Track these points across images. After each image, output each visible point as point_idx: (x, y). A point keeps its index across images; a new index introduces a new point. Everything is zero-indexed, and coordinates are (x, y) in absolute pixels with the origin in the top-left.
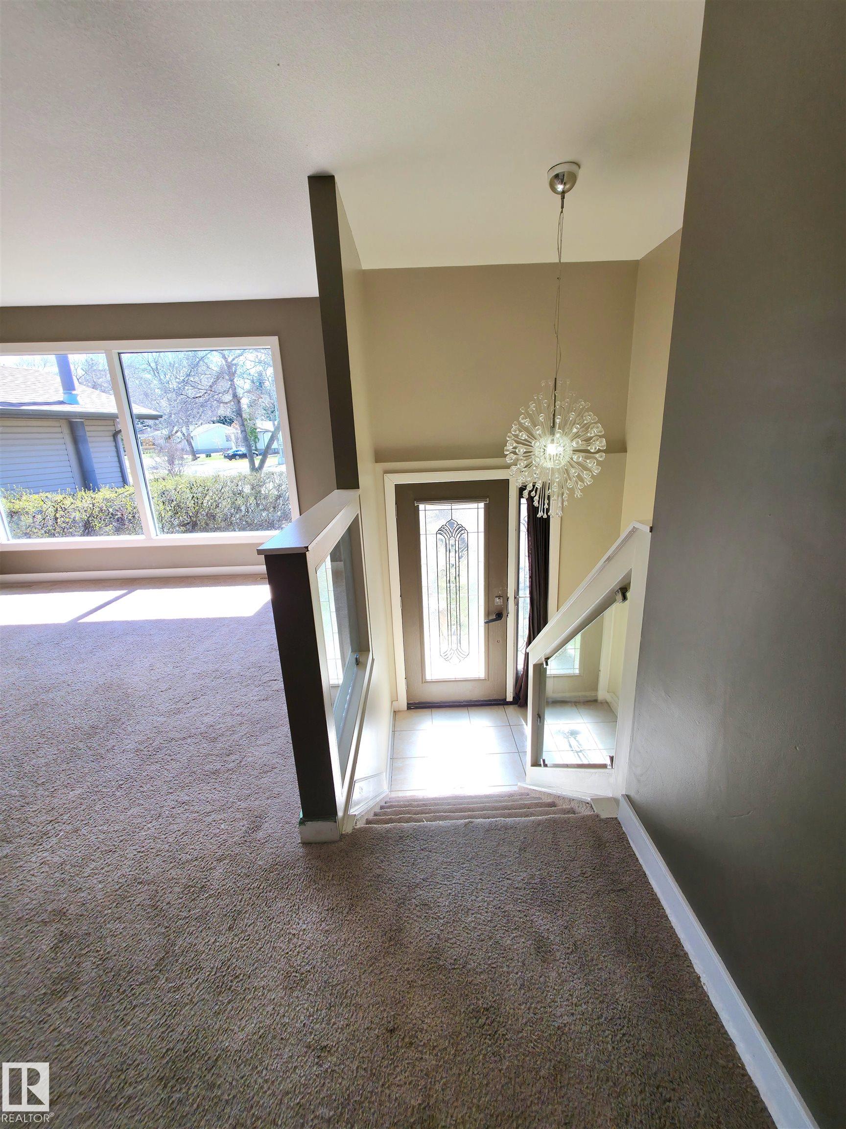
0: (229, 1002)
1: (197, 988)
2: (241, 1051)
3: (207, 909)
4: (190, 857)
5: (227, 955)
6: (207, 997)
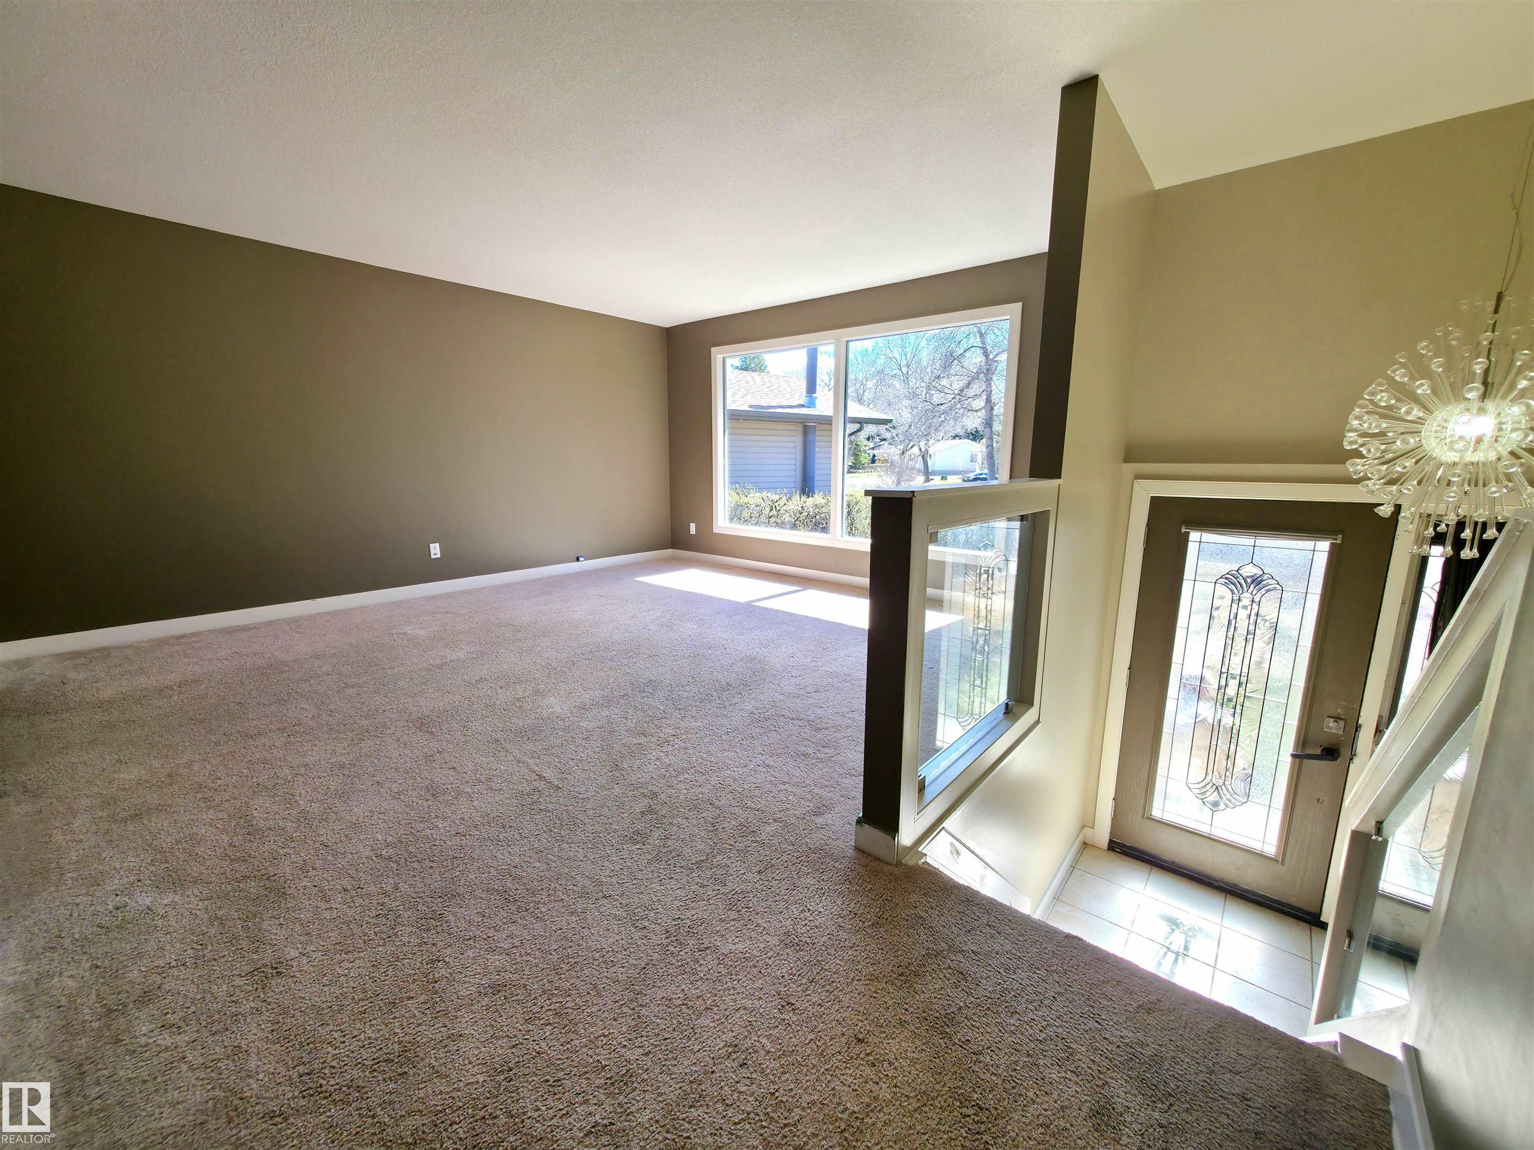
0: (733, 920)
1: (716, 895)
2: (726, 956)
3: (749, 849)
4: (754, 806)
5: (749, 888)
6: (720, 905)
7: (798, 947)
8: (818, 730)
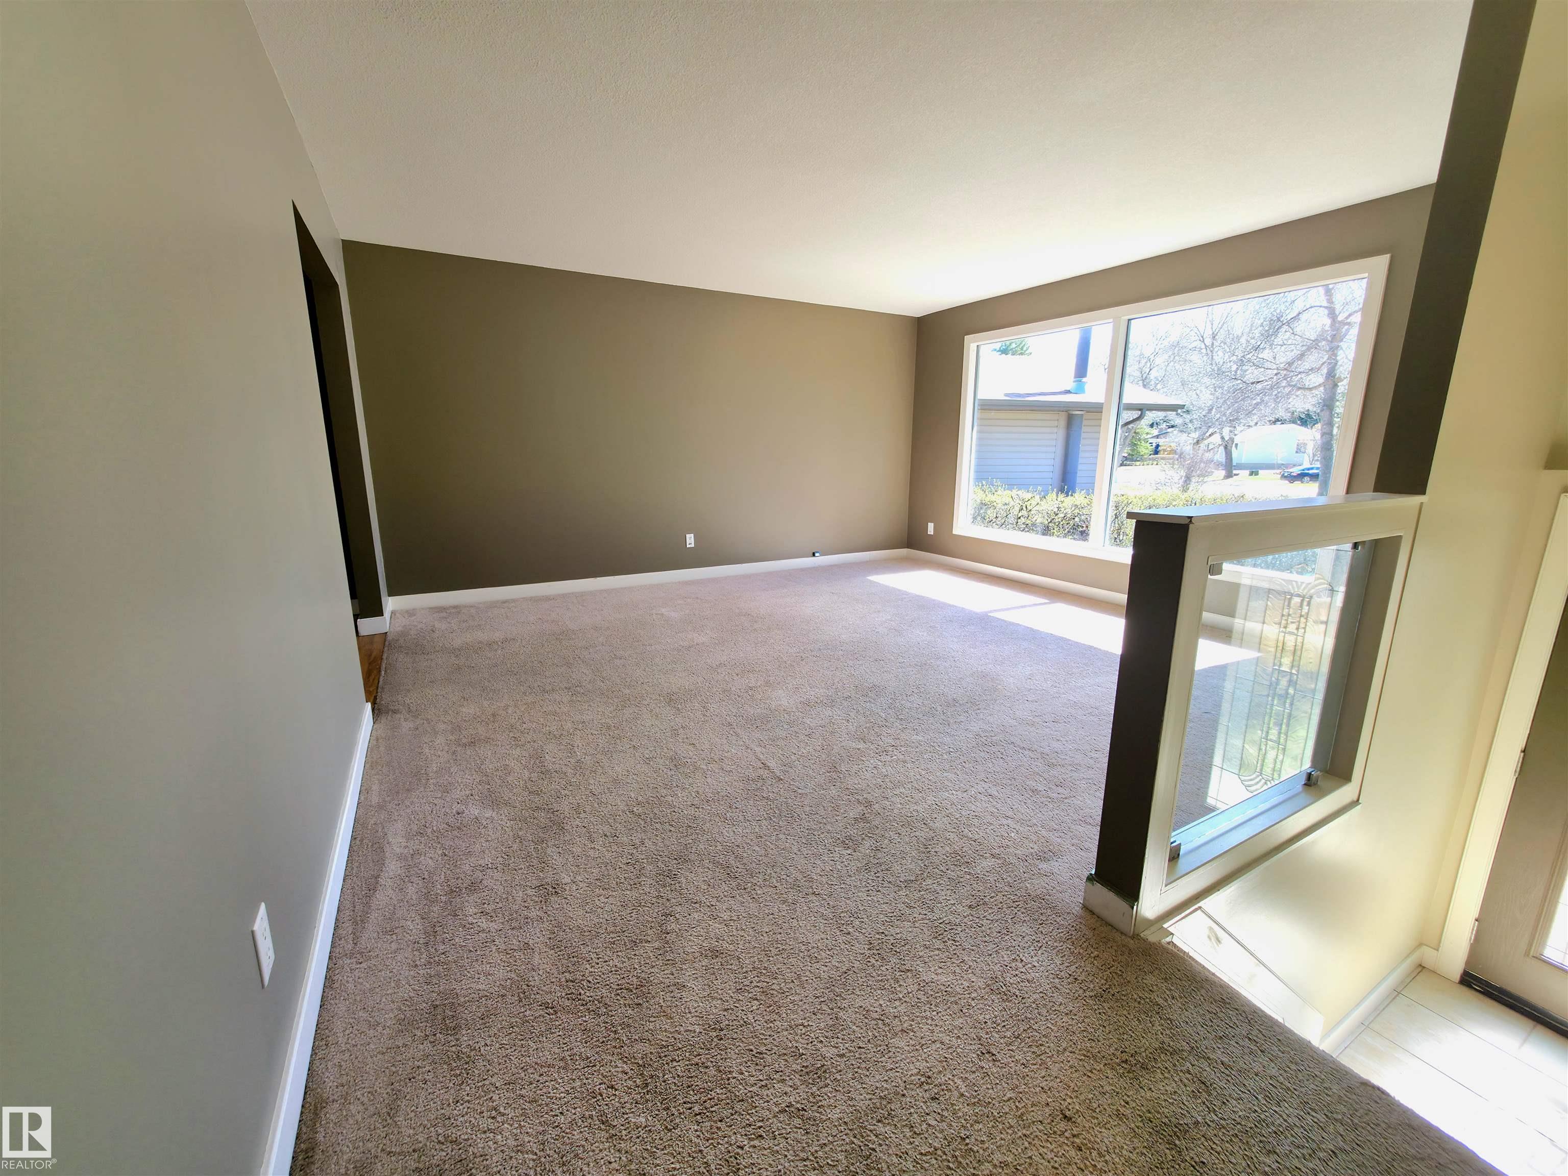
0: (938, 949)
1: (923, 919)
2: (927, 983)
3: (961, 880)
4: (971, 836)
5: (957, 921)
6: (925, 930)
7: (1006, 997)
8: (1051, 765)
